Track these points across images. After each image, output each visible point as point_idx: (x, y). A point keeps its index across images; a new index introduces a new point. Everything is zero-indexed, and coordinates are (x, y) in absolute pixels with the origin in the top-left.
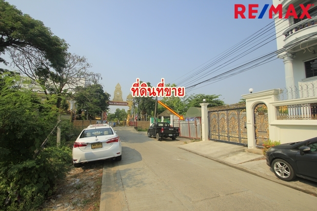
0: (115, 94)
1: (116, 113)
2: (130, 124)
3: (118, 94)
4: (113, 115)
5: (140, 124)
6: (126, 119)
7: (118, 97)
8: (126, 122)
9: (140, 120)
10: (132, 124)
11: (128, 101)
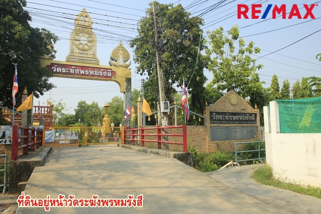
0: (73, 41)
3: (84, 40)
7: (83, 49)
10: (134, 137)
11: (115, 65)
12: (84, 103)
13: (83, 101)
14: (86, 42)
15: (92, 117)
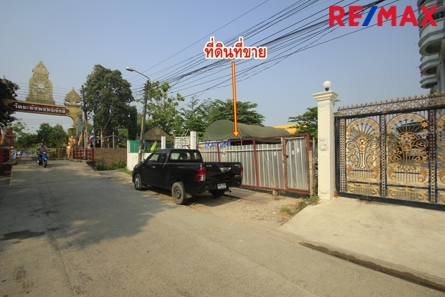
0: (32, 86)
1: (40, 133)
2: (76, 155)
3: (41, 86)
4: (33, 136)
5: (99, 154)
6: (65, 145)
7: (41, 93)
8: (65, 151)
9: (98, 145)
10: (81, 154)
11: (68, 105)
12: (47, 125)
13: (46, 123)
14: (43, 87)
15: (55, 138)
